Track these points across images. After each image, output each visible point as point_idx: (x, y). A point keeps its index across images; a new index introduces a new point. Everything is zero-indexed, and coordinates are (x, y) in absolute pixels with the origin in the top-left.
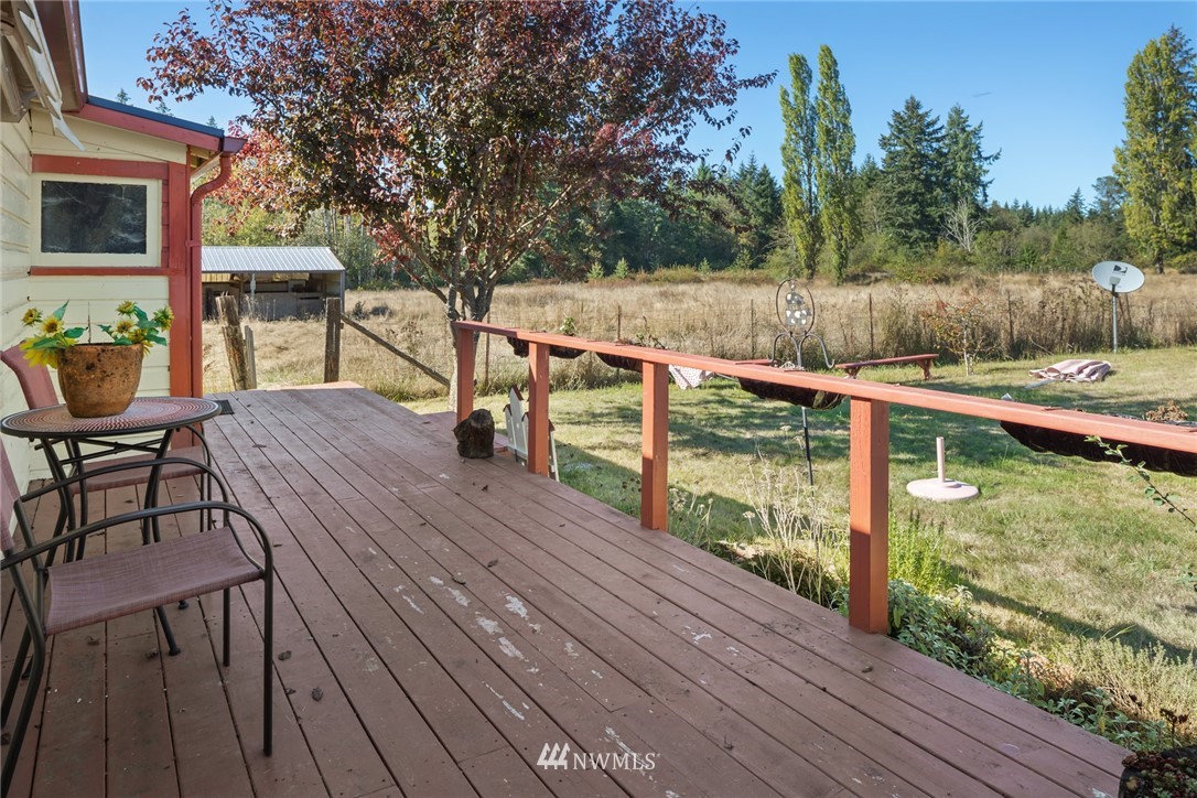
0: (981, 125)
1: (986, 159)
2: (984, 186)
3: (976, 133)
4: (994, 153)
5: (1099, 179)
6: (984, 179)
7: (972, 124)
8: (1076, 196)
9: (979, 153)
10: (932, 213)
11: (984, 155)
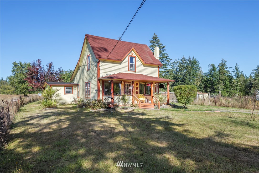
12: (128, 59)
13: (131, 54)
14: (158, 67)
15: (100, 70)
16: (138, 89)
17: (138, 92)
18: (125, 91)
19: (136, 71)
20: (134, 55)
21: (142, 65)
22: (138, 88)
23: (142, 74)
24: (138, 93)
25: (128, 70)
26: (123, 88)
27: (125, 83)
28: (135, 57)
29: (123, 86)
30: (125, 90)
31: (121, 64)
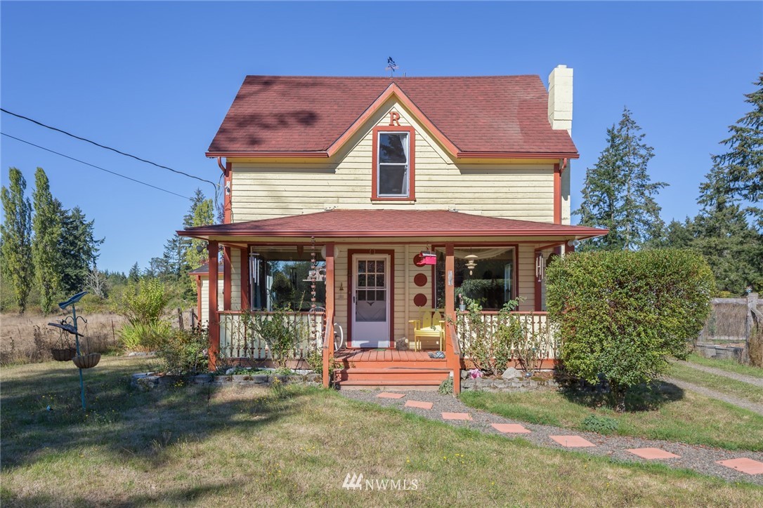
0: (93, 221)
1: (96, 242)
2: (94, 258)
3: (89, 225)
4: (101, 239)
5: (152, 259)
6: (94, 253)
7: (87, 220)
8: (135, 267)
9: (92, 238)
10: (70, 273)
11: (94, 239)
12: (371, 143)
13: (385, 121)
14: (552, 167)
15: (234, 205)
16: (429, 284)
17: (429, 297)
18: (354, 294)
19: (417, 195)
20: (406, 120)
21: (454, 167)
22: (429, 279)
23: (451, 207)
24: (429, 302)
25: (370, 195)
26: (345, 278)
27: (356, 257)
28: (411, 129)
29: (345, 272)
30: (355, 288)
31: (334, 172)
